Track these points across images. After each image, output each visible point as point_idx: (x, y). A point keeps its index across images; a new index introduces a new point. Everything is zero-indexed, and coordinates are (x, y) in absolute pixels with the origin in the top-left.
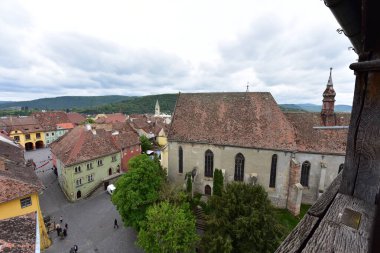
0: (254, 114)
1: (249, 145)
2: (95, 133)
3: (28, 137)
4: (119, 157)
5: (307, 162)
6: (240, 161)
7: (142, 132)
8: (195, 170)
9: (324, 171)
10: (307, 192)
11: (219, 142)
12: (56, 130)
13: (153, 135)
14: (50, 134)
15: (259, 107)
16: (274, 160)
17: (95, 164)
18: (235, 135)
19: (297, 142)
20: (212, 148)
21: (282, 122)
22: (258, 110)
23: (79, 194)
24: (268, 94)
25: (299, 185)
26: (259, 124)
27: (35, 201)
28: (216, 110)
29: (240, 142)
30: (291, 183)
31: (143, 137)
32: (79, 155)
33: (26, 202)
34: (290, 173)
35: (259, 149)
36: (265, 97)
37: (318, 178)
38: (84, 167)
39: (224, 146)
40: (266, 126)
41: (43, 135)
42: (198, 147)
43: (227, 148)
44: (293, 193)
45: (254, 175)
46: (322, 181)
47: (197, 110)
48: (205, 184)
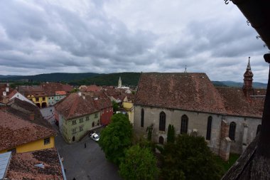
0: (194, 88)
1: (192, 109)
2: (84, 98)
3: (37, 100)
4: (99, 115)
5: (233, 122)
6: (185, 120)
7: (112, 99)
8: (152, 125)
9: (246, 130)
10: (234, 144)
11: (170, 107)
12: (55, 96)
13: (120, 101)
14: (51, 98)
15: (198, 83)
16: (210, 120)
17: (84, 119)
18: (181, 102)
19: (226, 108)
20: (165, 111)
21: (215, 94)
22: (197, 85)
23: (74, 139)
24: (204, 74)
25: (228, 139)
26: (198, 95)
27: (52, 141)
28: (167, 84)
29: (185, 107)
30: (222, 137)
31: (114, 102)
32: (75, 112)
33: (47, 141)
34: (222, 130)
35: (198, 112)
36: (202, 76)
37: (241, 134)
38: (78, 121)
39: (173, 109)
40: (203, 97)
41: (47, 99)
42: (155, 109)
43: (175, 111)
44: (224, 144)
45: (195, 130)
46: (245, 137)
47: (154, 85)
48: (159, 136)
